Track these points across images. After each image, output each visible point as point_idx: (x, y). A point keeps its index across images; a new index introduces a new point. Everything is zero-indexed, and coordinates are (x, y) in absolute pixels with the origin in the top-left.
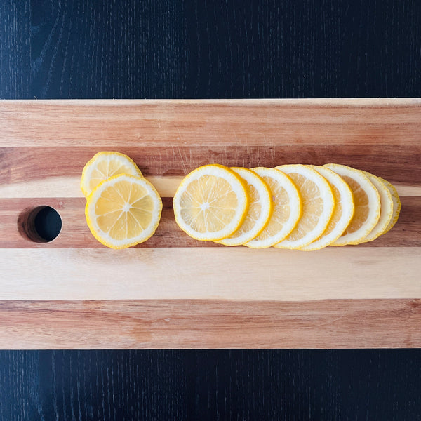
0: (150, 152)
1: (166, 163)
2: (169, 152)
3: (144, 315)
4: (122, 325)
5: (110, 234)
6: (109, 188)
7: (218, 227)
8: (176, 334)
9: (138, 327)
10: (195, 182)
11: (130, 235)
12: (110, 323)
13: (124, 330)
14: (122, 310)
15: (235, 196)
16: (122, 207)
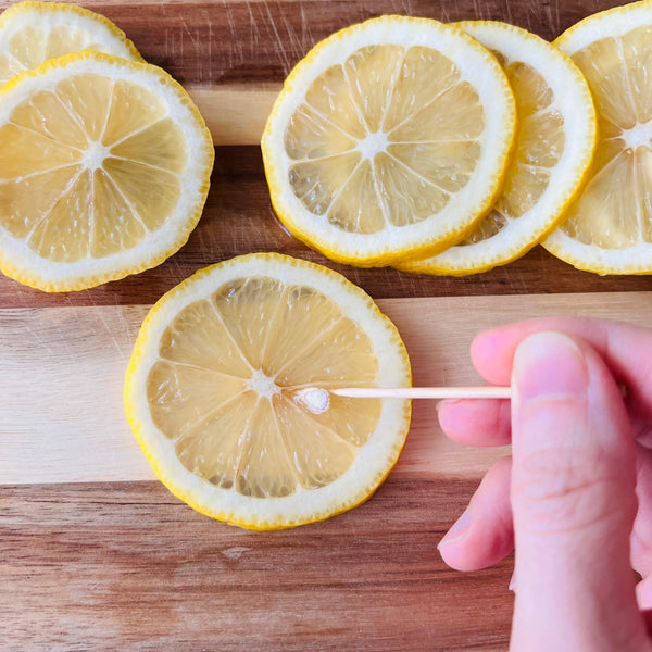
0: (181, 20)
1: (229, 46)
2: (237, 18)
3: (149, 539)
4: (71, 577)
5: (36, 241)
6: (39, 98)
7: (424, 205)
8: (265, 606)
9: (129, 583)
10: (333, 73)
11: (103, 248)
12: (26, 570)
13: (76, 597)
14: (72, 520)
15: (475, 97)
16: (77, 155)
